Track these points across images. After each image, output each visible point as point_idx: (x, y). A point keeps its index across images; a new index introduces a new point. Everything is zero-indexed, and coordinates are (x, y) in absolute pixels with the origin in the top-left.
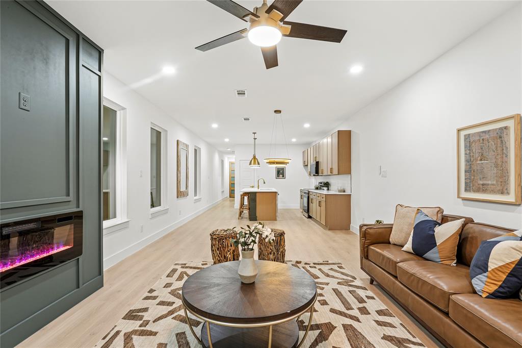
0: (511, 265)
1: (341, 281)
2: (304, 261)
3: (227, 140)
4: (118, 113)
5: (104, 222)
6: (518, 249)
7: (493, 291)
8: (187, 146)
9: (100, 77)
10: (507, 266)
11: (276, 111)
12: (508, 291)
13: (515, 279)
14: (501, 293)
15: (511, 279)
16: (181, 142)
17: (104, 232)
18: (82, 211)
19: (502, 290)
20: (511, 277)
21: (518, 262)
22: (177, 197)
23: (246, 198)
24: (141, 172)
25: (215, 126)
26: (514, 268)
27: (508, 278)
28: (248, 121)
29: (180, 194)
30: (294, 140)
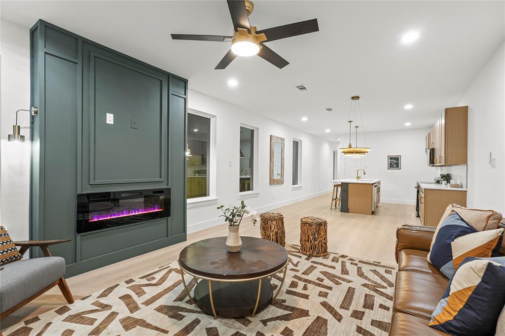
0: (468, 291)
1: (370, 283)
2: (350, 256)
3: (328, 131)
4: (211, 120)
5: (187, 200)
6: (476, 271)
7: (444, 321)
8: (282, 140)
9: (185, 99)
10: (464, 292)
11: (353, 98)
12: (462, 327)
13: (471, 313)
14: (453, 326)
15: (468, 311)
16: (274, 136)
17: (188, 206)
18: (170, 188)
19: (455, 323)
20: (468, 308)
21: (475, 289)
22: (270, 184)
23: (339, 188)
24: (230, 163)
25: (304, 119)
26: (470, 297)
27: (465, 309)
28: (330, 112)
29: (273, 182)
30: (408, 124)
